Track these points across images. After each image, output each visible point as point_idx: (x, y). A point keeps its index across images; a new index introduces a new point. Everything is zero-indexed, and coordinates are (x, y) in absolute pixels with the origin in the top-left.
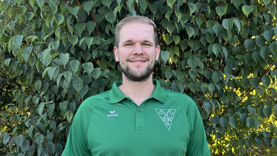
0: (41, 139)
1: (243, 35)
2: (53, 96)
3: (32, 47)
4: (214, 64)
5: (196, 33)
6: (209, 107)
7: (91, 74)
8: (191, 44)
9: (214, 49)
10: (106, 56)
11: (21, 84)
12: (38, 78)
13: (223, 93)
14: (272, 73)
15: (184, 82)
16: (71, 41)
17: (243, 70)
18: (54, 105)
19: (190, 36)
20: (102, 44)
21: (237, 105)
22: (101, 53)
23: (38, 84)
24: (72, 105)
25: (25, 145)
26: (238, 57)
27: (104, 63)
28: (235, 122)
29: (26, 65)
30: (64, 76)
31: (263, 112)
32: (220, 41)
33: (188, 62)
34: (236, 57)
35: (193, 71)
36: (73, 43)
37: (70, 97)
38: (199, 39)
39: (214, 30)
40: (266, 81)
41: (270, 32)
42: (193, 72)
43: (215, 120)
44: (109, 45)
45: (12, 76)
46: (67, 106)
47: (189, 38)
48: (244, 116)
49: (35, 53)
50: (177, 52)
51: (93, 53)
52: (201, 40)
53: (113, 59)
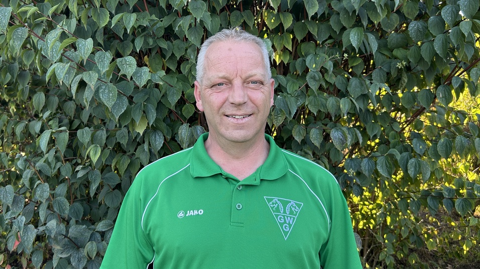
0: (45, 191)
1: (408, 14)
2: (66, 121)
3: (28, 29)
4: (355, 65)
5: (322, 8)
6: (341, 139)
7: (131, 78)
8: (314, 29)
9: (353, 38)
10: (160, 48)
11: (7, 100)
12: (39, 88)
13: (369, 117)
14: (455, 81)
15: (298, 96)
16: (97, 20)
17: (405, 75)
18: (68, 134)
19: (311, 13)
20: (153, 26)
21: (395, 139)
22: (151, 41)
23: (40, 98)
24: (100, 135)
25: (17, 203)
26: (397, 53)
27: (158, 61)
28: (387, 166)
29: (17, 64)
30: (85, 79)
31: (438, 149)
32: (365, 23)
33: (306, 61)
34: (395, 52)
35: (314, 76)
36: (99, 22)
37: (96, 122)
38: (328, 20)
39: (354, 3)
40: (444, 95)
41: (452, 9)
42: (314, 78)
43: (353, 165)
44: (165, 28)
46: (90, 136)
47: (309, 18)
48: (406, 157)
49: (33, 41)
50: (288, 43)
51: (136, 41)
52: (332, 22)
53: (173, 54)
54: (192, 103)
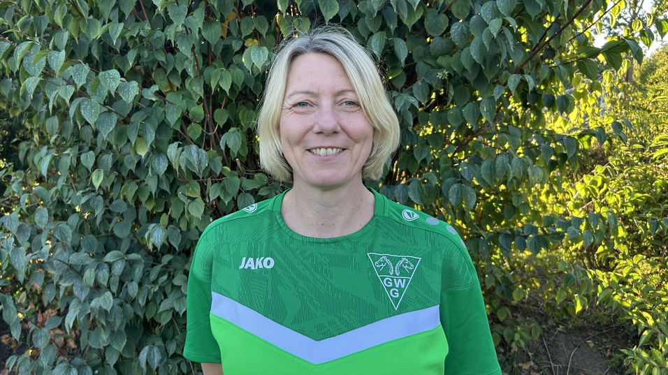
10: (158, 61)
17: (451, 87)
18: (70, 158)
19: (329, 16)
20: (150, 36)
22: (146, 54)
24: (106, 160)
26: (441, 61)
45: (12, 112)
46: (94, 160)
51: (128, 54)
53: (174, 69)
54: (199, 123)
